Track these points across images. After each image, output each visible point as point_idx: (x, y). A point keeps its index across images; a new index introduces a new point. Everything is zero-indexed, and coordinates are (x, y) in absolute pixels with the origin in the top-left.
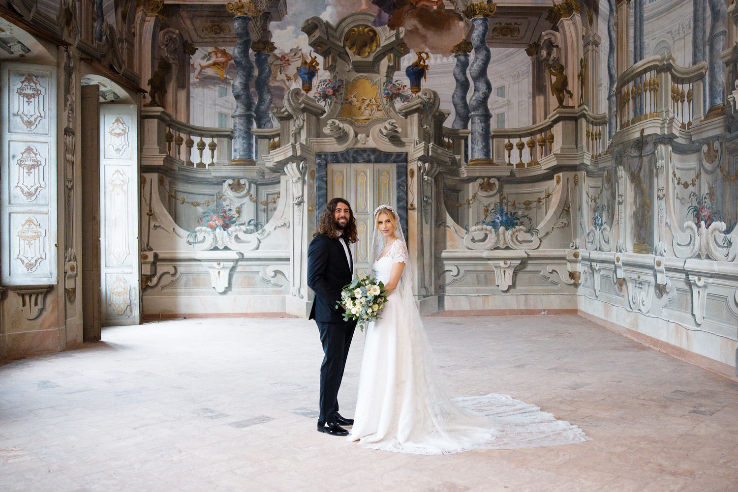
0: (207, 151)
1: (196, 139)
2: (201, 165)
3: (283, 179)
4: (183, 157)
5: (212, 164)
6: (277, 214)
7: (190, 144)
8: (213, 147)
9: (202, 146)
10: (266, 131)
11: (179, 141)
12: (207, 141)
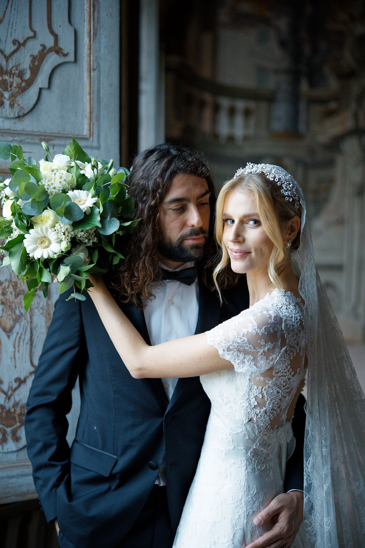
0: (239, 120)
1: (225, 102)
2: (231, 139)
3: (340, 160)
4: (206, 126)
5: (246, 138)
6: (331, 206)
7: (216, 108)
8: (247, 113)
9: (232, 112)
10: (319, 92)
11: (202, 104)
12: (240, 105)
